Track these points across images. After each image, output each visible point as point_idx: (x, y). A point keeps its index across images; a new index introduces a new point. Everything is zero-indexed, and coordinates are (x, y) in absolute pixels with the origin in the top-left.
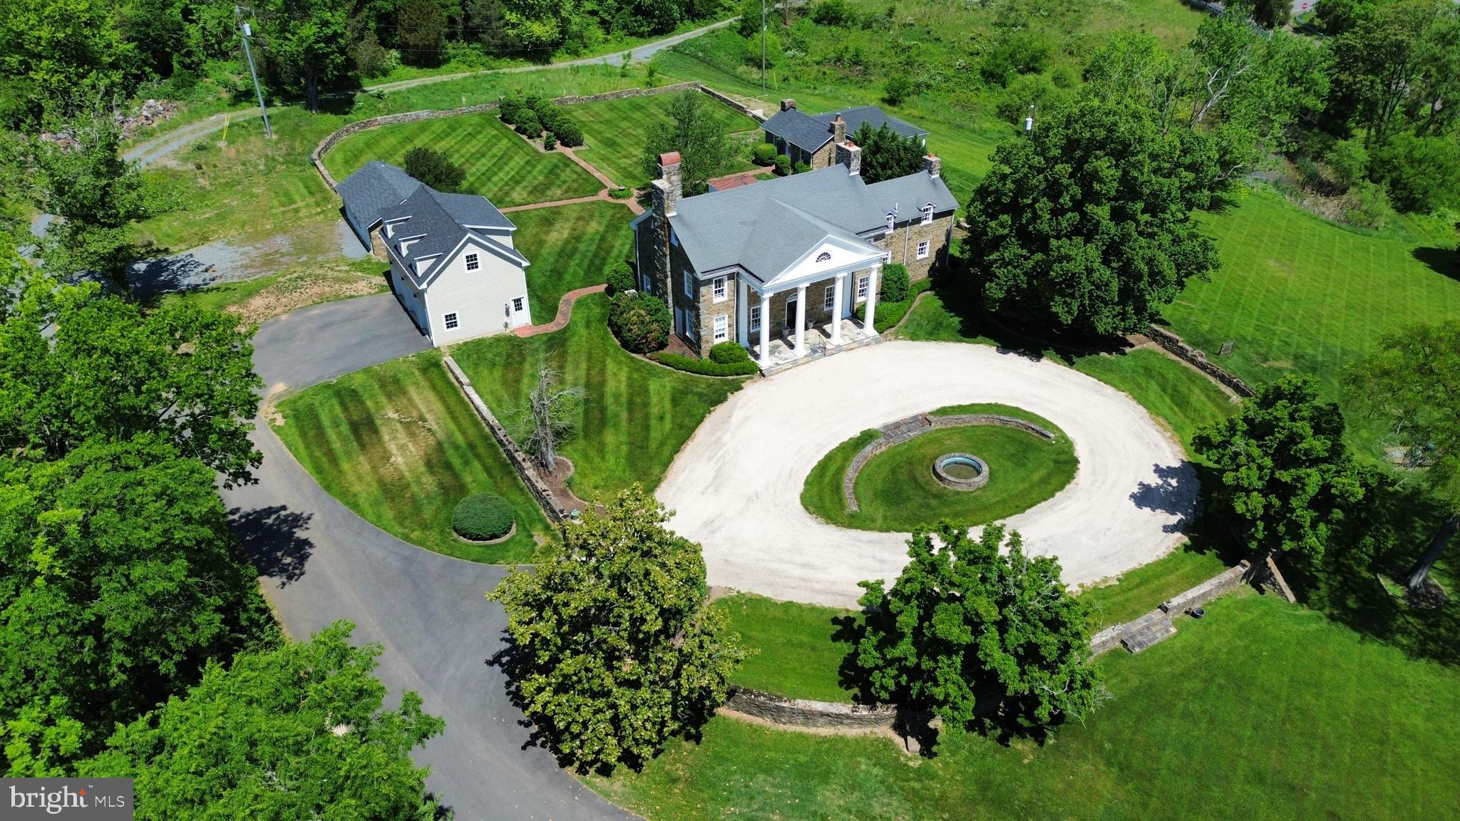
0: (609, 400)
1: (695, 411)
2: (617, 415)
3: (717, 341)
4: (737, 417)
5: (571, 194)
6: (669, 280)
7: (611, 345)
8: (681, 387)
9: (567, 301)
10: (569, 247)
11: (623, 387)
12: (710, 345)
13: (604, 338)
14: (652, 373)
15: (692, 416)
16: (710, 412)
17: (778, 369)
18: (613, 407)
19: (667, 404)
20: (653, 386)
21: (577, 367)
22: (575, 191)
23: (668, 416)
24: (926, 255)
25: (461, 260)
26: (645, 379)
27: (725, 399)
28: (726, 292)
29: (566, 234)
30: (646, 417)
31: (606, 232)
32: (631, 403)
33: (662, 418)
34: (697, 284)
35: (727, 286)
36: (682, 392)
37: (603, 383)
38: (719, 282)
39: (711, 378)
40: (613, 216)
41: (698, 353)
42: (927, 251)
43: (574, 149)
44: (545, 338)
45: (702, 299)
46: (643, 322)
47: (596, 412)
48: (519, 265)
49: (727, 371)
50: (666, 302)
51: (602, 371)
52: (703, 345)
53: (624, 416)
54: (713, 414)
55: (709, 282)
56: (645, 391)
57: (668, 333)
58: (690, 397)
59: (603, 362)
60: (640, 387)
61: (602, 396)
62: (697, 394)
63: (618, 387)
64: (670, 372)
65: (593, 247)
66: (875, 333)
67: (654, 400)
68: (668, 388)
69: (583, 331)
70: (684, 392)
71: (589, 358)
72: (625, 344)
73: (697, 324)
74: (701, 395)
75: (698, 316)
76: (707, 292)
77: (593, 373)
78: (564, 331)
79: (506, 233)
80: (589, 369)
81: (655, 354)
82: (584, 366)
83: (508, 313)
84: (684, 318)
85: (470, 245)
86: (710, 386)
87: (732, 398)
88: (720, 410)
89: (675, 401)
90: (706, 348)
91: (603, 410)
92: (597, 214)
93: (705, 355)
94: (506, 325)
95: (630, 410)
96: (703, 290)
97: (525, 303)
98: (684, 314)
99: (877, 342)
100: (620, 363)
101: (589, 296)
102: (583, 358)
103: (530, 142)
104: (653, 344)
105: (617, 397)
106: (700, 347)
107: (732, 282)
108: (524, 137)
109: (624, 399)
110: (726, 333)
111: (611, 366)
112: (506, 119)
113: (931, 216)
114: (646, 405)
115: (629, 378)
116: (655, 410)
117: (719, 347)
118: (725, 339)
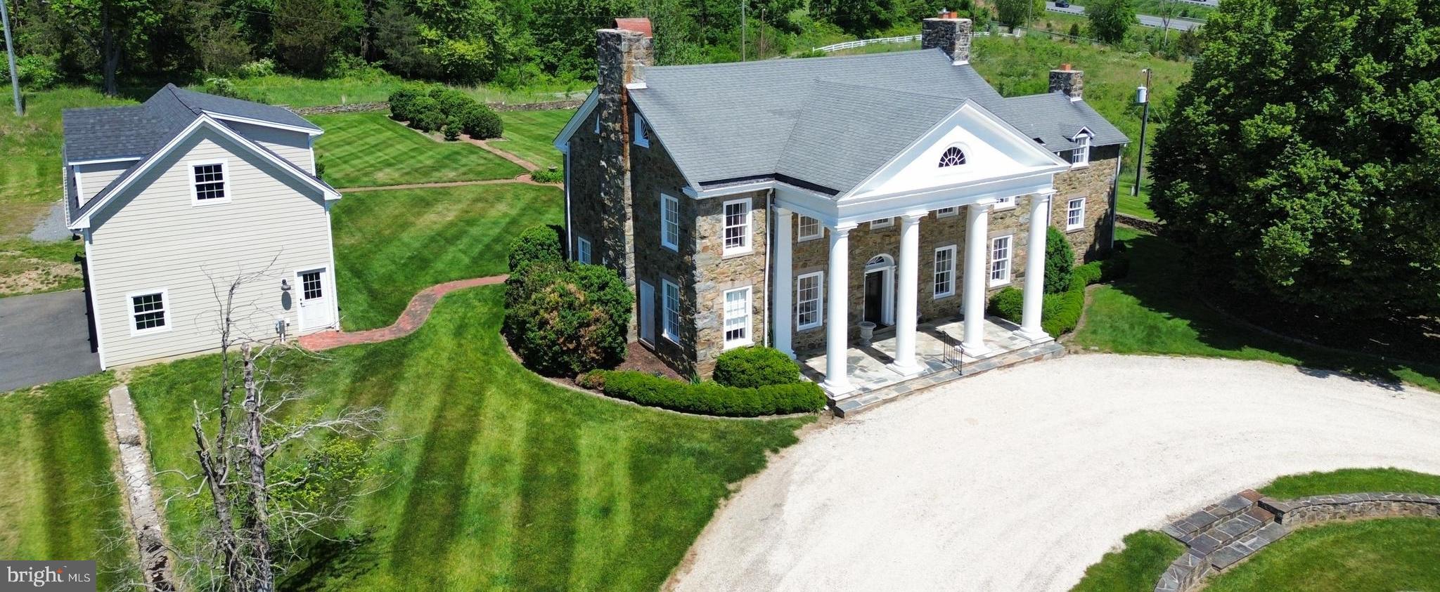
0: (478, 471)
1: (690, 492)
2: (492, 507)
3: (731, 345)
4: (797, 506)
5: (471, 176)
6: (629, 225)
7: (502, 364)
8: (653, 440)
9: (428, 298)
10: (453, 231)
11: (517, 445)
12: (715, 352)
13: (490, 352)
14: (586, 413)
15: (683, 504)
16: (727, 495)
17: (868, 402)
18: (485, 488)
19: (621, 478)
20: (588, 438)
21: (416, 402)
22: (479, 173)
23: (623, 510)
24: (1080, 225)
25: (183, 174)
26: (569, 425)
27: (761, 464)
28: (748, 235)
29: (451, 217)
30: (568, 510)
31: (521, 215)
32: (531, 475)
33: (606, 511)
34: (689, 210)
35: (751, 222)
36: (655, 450)
37: (469, 436)
38: (735, 212)
39: (722, 422)
40: (536, 199)
41: (689, 372)
42: (1082, 216)
43: (488, 140)
44: (360, 353)
45: (699, 244)
46: (570, 306)
47: (440, 500)
48: (318, 197)
49: (758, 405)
50: (622, 273)
51: (473, 413)
52: (701, 352)
53: (511, 506)
54: (736, 499)
55: (713, 206)
56: (568, 449)
57: (623, 331)
58: (675, 461)
59: (479, 394)
60: (557, 441)
61: (462, 463)
62: (692, 452)
63: (504, 444)
64: (625, 412)
65: (497, 231)
66: (1046, 337)
67: (588, 468)
68: (624, 441)
69: (447, 342)
70: (663, 450)
71: (450, 386)
72: (532, 360)
73: (688, 306)
74: (702, 456)
75: (690, 289)
76: (711, 228)
77: (449, 414)
78: (408, 340)
79: (301, 141)
80: (443, 407)
81: (597, 375)
82: (433, 401)
83: (287, 302)
84: (658, 301)
85: (206, 144)
86: (720, 436)
87: (776, 464)
88: (752, 491)
89: (639, 472)
90: (706, 358)
91: (458, 493)
92: (509, 196)
93: (705, 373)
94: (281, 328)
95: (527, 494)
96: (703, 224)
97: (328, 283)
98: (658, 290)
99: (1055, 355)
100: (516, 394)
101: (472, 289)
102: (436, 385)
103: (427, 135)
104: (592, 353)
105: (499, 462)
106: (694, 357)
107: (761, 213)
108: (420, 132)
109: (514, 470)
110: (748, 326)
111: (494, 400)
112: (397, 117)
113: (1086, 154)
114: (567, 480)
115: (532, 424)
116: (588, 493)
117: (734, 355)
118: (747, 341)
